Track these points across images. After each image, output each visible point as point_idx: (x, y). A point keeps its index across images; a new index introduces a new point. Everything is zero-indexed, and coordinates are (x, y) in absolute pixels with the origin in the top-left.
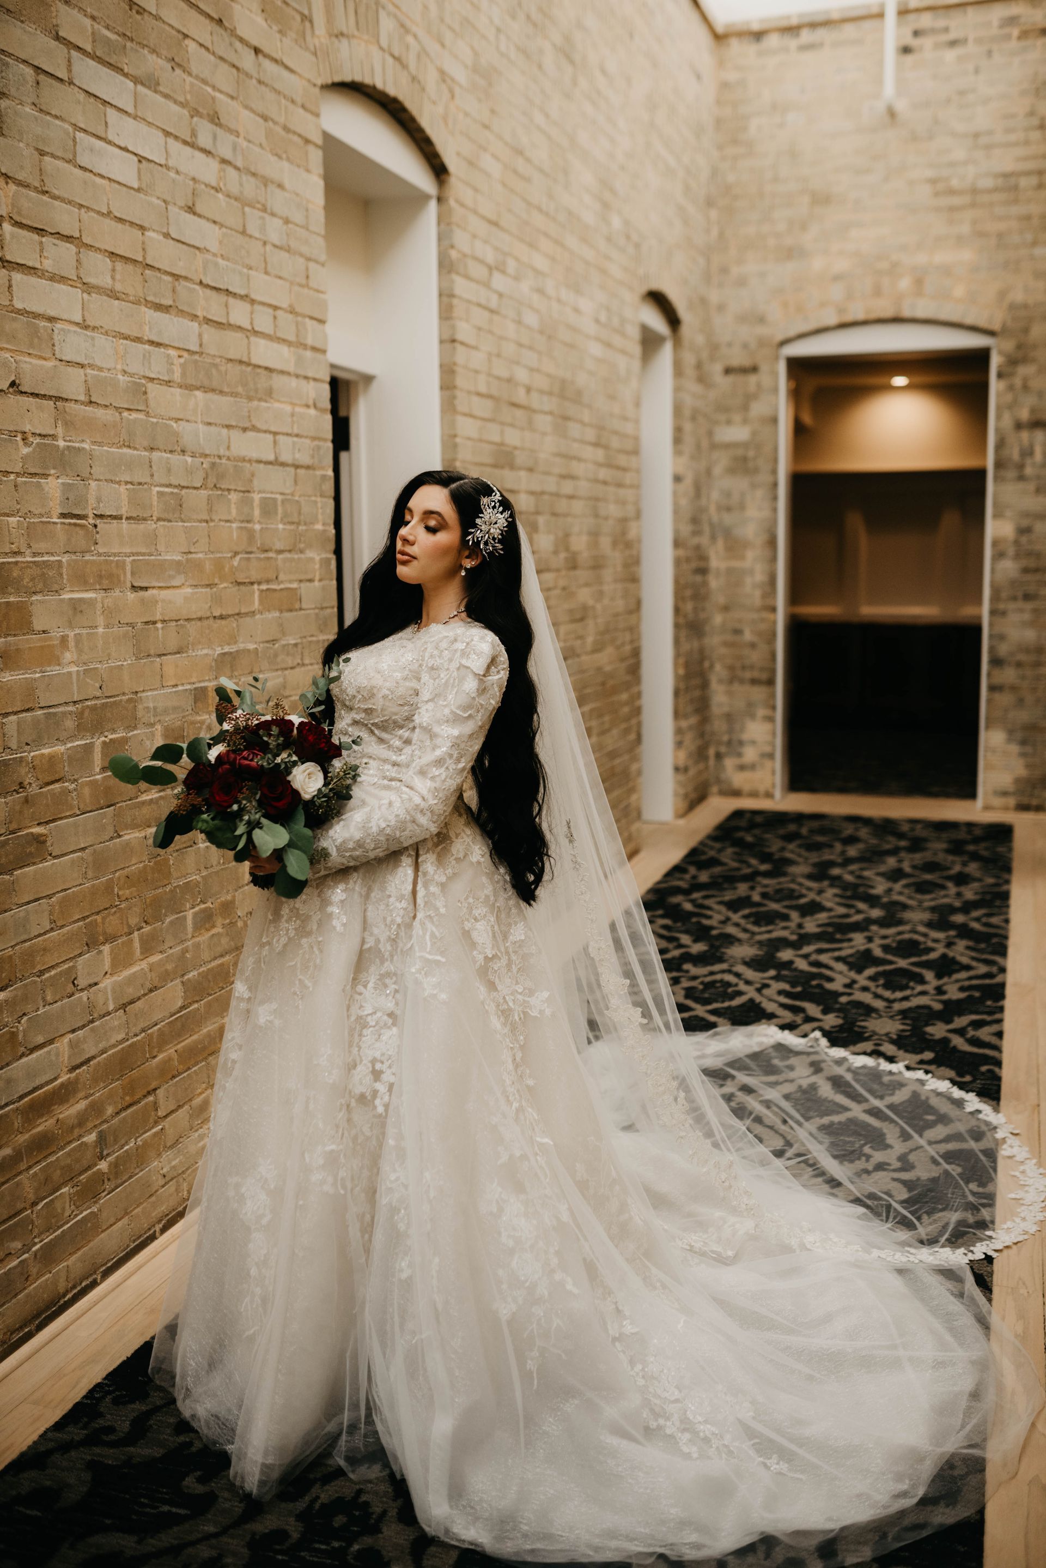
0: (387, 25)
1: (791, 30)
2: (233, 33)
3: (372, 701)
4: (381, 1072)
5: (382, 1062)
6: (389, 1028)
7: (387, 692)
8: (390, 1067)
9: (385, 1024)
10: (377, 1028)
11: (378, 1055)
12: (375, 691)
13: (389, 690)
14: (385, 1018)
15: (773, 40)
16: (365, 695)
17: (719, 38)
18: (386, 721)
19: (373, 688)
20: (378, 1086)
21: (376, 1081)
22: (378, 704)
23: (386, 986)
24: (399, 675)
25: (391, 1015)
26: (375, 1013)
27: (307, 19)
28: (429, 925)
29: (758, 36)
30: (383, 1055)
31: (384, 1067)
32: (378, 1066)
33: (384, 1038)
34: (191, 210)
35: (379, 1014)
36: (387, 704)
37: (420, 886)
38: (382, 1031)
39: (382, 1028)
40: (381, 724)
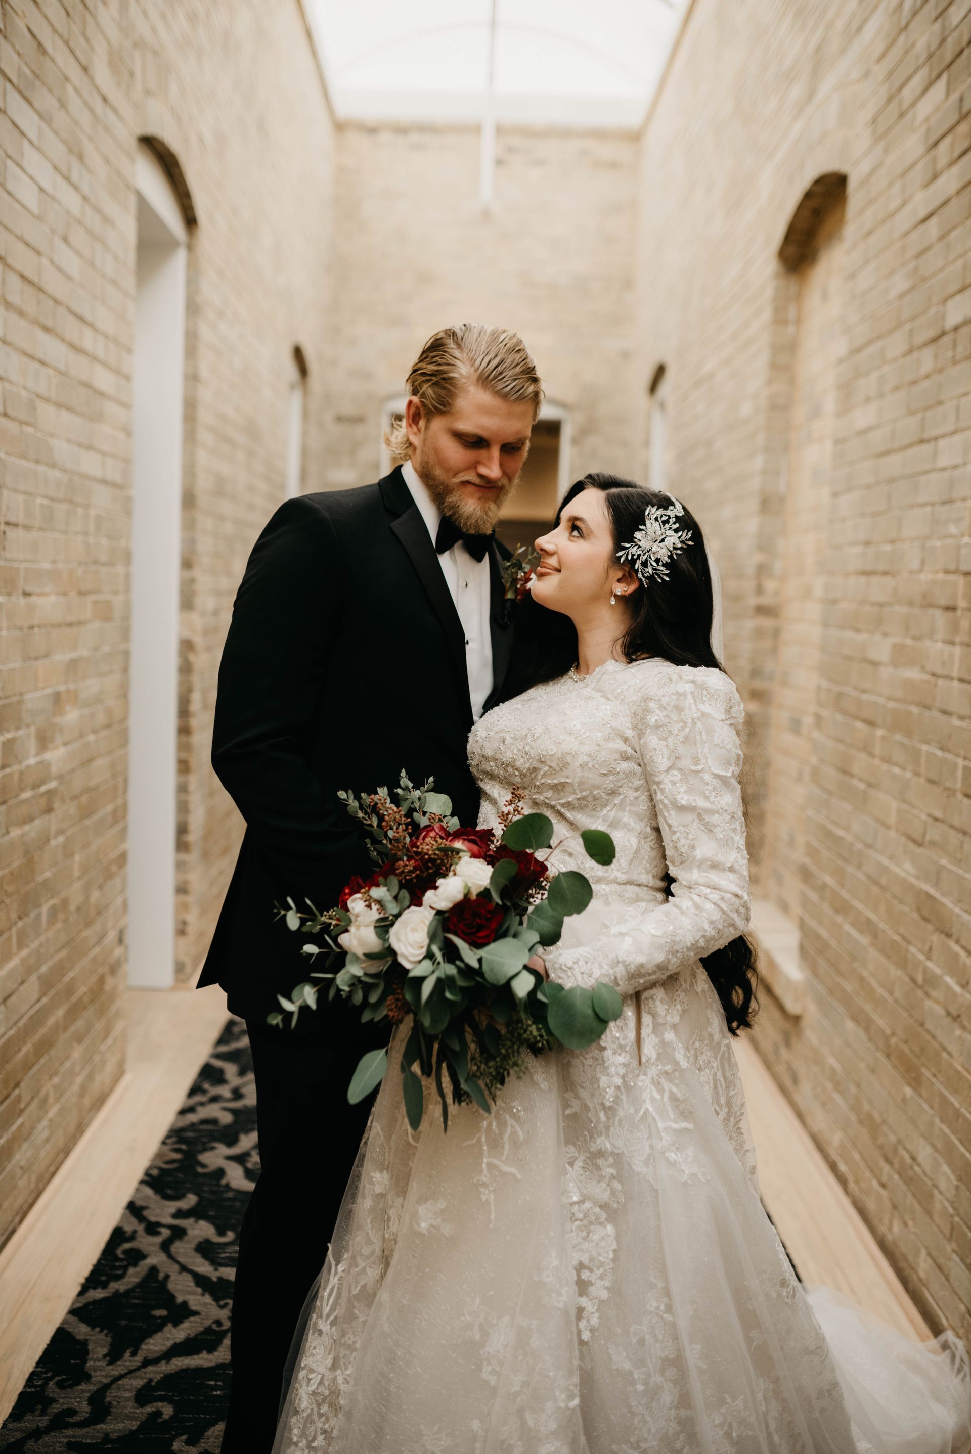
0: (174, 88)
1: (401, 130)
2: (91, 78)
3: (565, 773)
4: (590, 1283)
5: (591, 1271)
6: (601, 1224)
7: (586, 759)
8: (601, 1277)
9: (597, 1219)
10: (585, 1222)
11: (585, 1259)
12: (569, 759)
13: (589, 755)
14: (597, 1210)
15: (386, 137)
16: (554, 765)
17: (340, 127)
18: (584, 798)
19: (565, 755)
20: (584, 1302)
21: (581, 1294)
22: (573, 775)
23: (598, 1168)
24: (600, 734)
25: (604, 1207)
26: (582, 1202)
27: (132, 74)
28: (666, 1085)
29: (372, 131)
30: (592, 1259)
31: (593, 1277)
32: (585, 1275)
33: (595, 1237)
34: (65, 239)
35: (587, 1205)
36: (586, 774)
37: (645, 1032)
38: (592, 1227)
39: (591, 1223)
40: (576, 803)
